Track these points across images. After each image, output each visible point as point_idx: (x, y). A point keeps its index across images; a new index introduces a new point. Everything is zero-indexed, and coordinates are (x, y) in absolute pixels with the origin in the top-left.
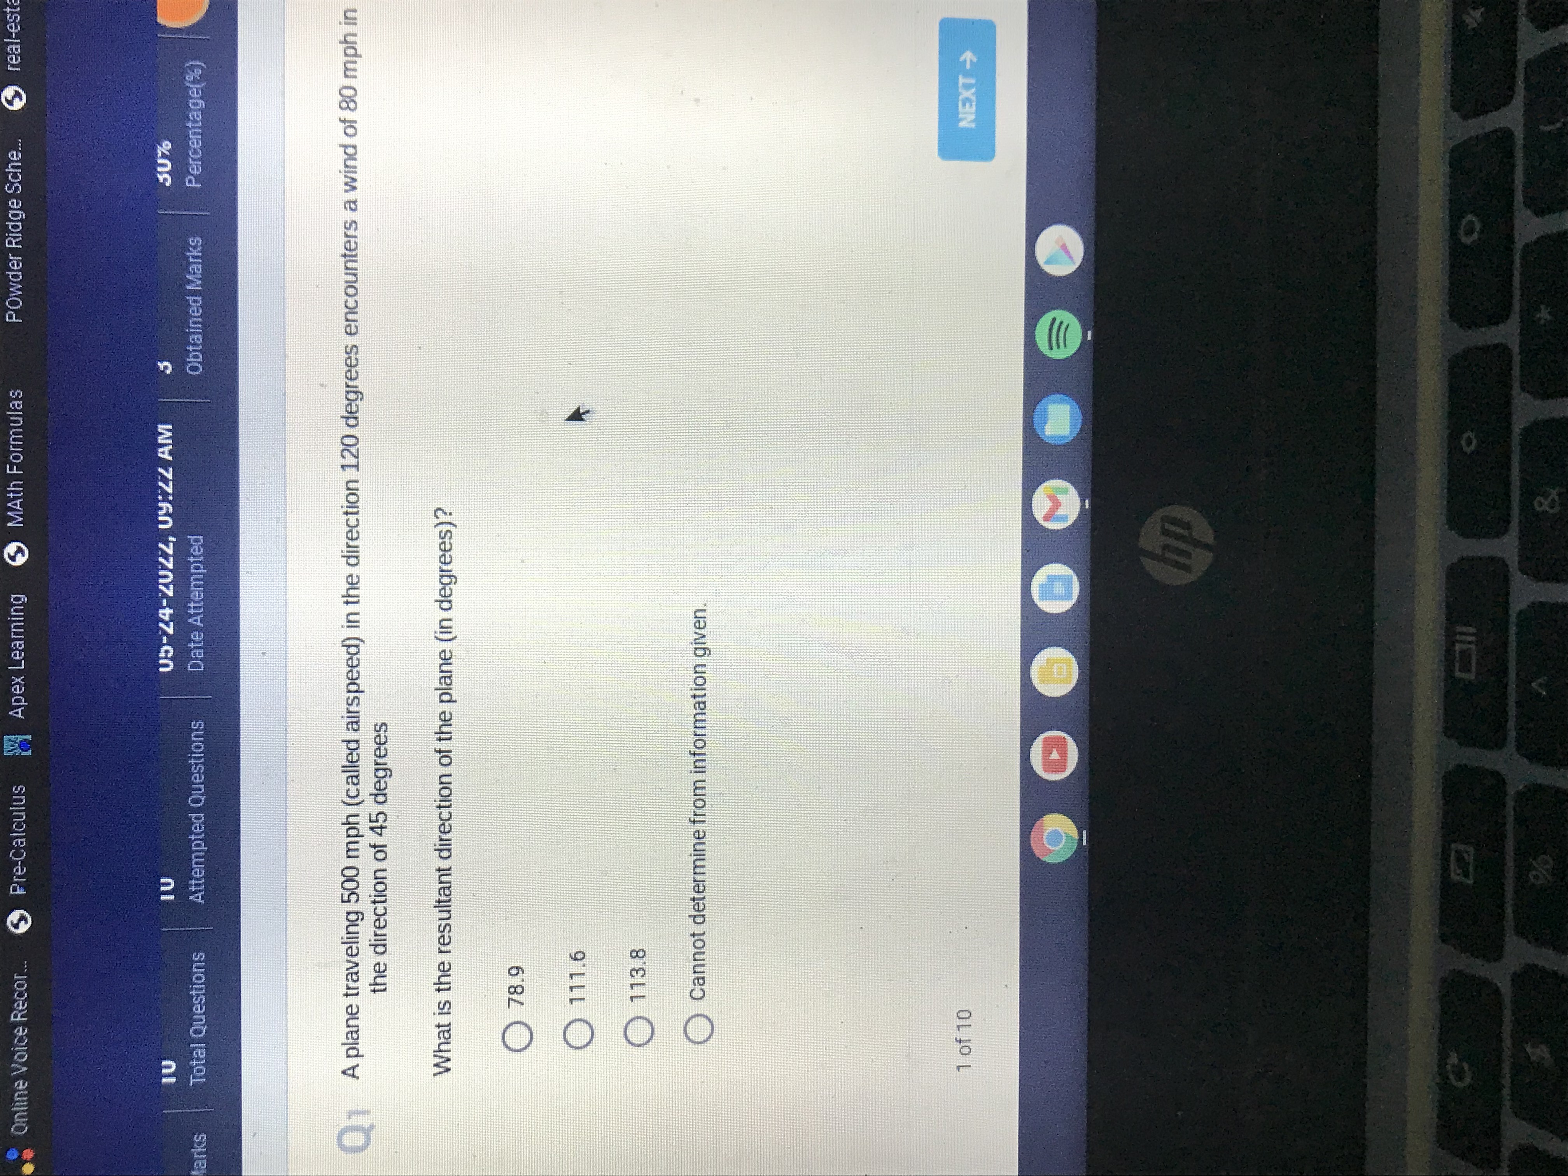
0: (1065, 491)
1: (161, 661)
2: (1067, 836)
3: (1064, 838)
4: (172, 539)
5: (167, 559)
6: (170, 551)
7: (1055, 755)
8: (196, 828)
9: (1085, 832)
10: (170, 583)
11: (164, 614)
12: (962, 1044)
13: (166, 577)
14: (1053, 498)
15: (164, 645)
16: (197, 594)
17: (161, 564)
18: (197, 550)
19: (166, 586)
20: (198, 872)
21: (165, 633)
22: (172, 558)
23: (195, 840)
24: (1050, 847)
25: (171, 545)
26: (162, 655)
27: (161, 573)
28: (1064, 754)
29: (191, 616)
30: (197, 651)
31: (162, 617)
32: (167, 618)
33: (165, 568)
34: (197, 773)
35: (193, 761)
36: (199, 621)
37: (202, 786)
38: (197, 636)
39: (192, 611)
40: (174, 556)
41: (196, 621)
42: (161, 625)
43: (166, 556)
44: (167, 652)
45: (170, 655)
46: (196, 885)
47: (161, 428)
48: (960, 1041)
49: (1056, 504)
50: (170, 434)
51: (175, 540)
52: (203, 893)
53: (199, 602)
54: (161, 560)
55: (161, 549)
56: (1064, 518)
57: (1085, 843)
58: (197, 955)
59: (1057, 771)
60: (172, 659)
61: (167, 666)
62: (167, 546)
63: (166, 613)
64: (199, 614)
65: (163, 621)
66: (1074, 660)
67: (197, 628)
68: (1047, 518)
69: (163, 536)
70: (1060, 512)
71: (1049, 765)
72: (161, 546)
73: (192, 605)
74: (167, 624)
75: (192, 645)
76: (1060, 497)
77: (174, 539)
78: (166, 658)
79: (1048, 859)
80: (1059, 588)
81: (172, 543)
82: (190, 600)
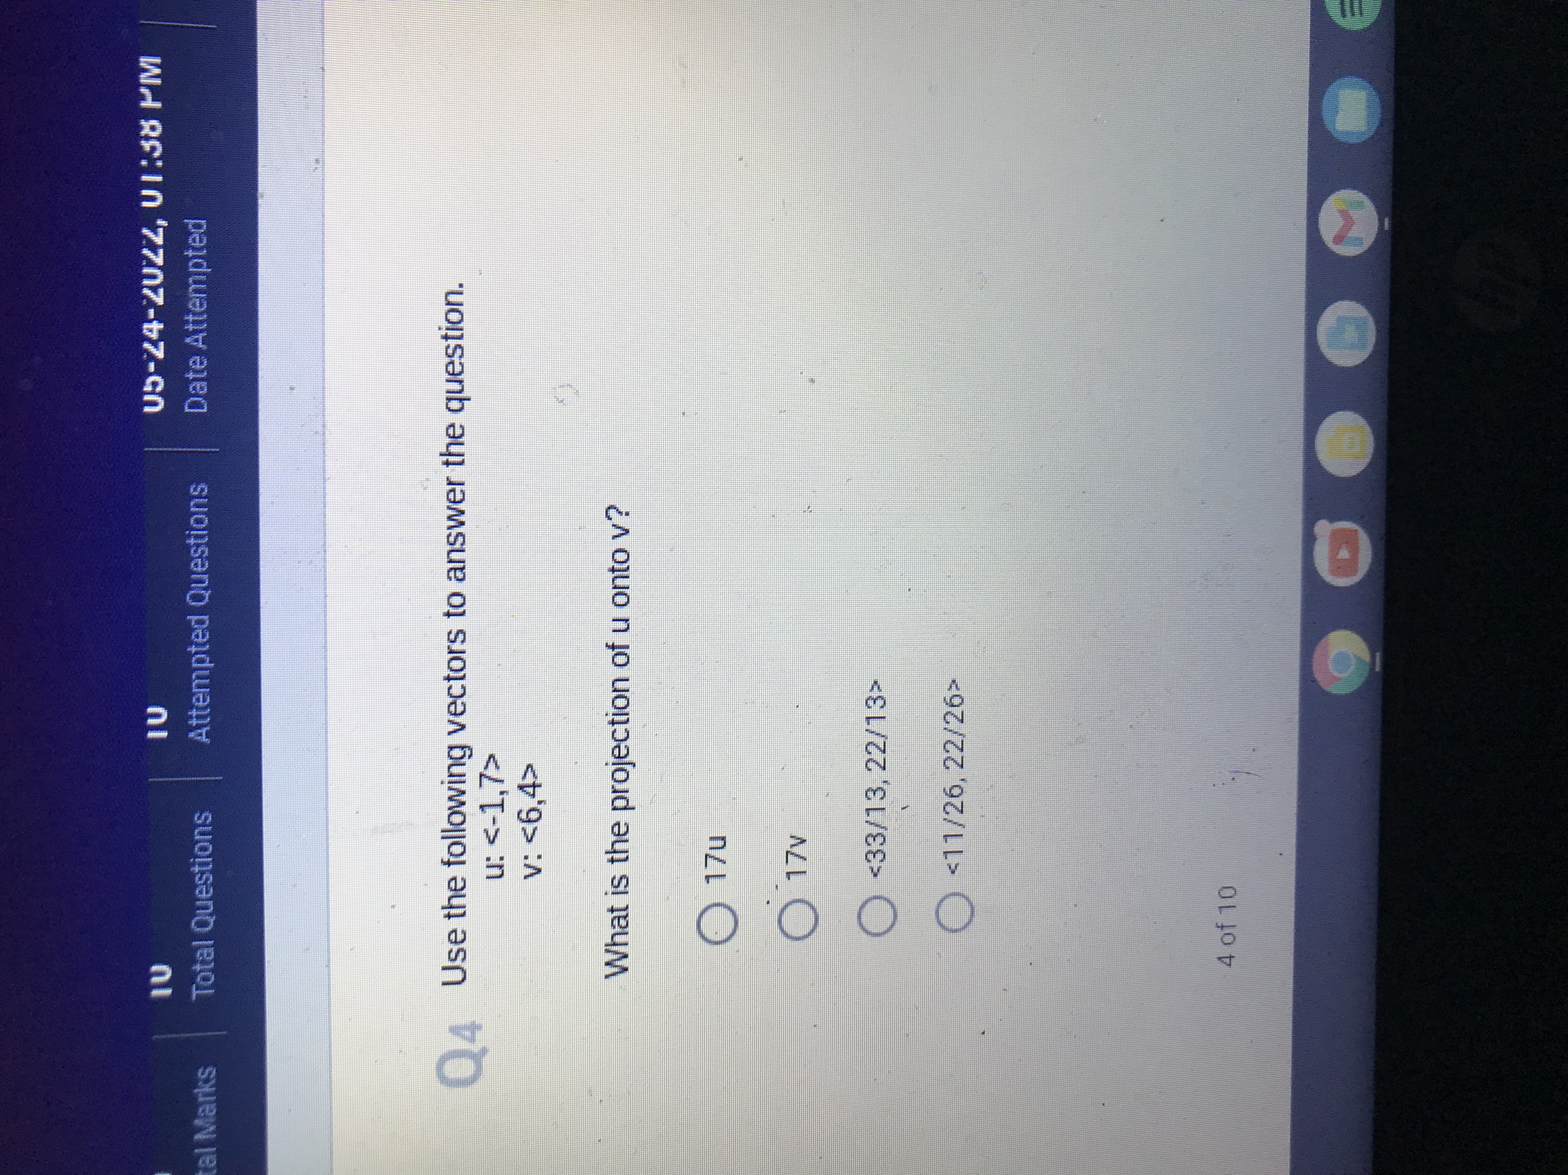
0: (1360, 204)
1: (147, 398)
2: (1359, 660)
3: (1354, 662)
4: (160, 222)
5: (156, 254)
6: (159, 240)
7: (1344, 554)
8: (197, 636)
9: (1378, 655)
10: (158, 286)
11: (151, 330)
12: (1227, 931)
13: (154, 277)
14: (1344, 213)
15: (151, 374)
16: (197, 303)
17: (146, 258)
18: (197, 239)
19: (154, 289)
20: (201, 698)
21: (152, 357)
22: (162, 250)
23: (197, 653)
24: (1336, 674)
25: (161, 230)
26: (147, 388)
27: (146, 271)
28: (1354, 552)
29: (189, 334)
30: (198, 385)
31: (147, 333)
32: (154, 336)
33: (151, 264)
34: (199, 557)
35: (192, 541)
36: (201, 341)
37: (205, 577)
38: (197, 363)
39: (191, 327)
40: (164, 246)
41: (197, 340)
42: (146, 345)
43: (154, 248)
44: (155, 384)
45: (159, 389)
46: (198, 717)
47: (144, 61)
48: (1222, 927)
49: (1349, 222)
50: (157, 71)
51: (166, 225)
52: (208, 728)
53: (201, 314)
54: (145, 252)
55: (145, 237)
56: (1359, 241)
57: (1378, 669)
58: (201, 815)
59: (1346, 575)
60: (160, 394)
61: (155, 404)
62: (156, 233)
63: (153, 329)
64: (201, 331)
65: (150, 341)
66: (1367, 429)
67: (198, 352)
68: (1339, 239)
69: (149, 218)
70: (1354, 233)
71: (1339, 568)
72: (145, 231)
73: (191, 318)
74: (155, 344)
75: (191, 376)
76: (1355, 214)
77: (164, 223)
78: (153, 393)
79: (1336, 689)
80: (1351, 334)
81: (162, 229)
82: (189, 311)
